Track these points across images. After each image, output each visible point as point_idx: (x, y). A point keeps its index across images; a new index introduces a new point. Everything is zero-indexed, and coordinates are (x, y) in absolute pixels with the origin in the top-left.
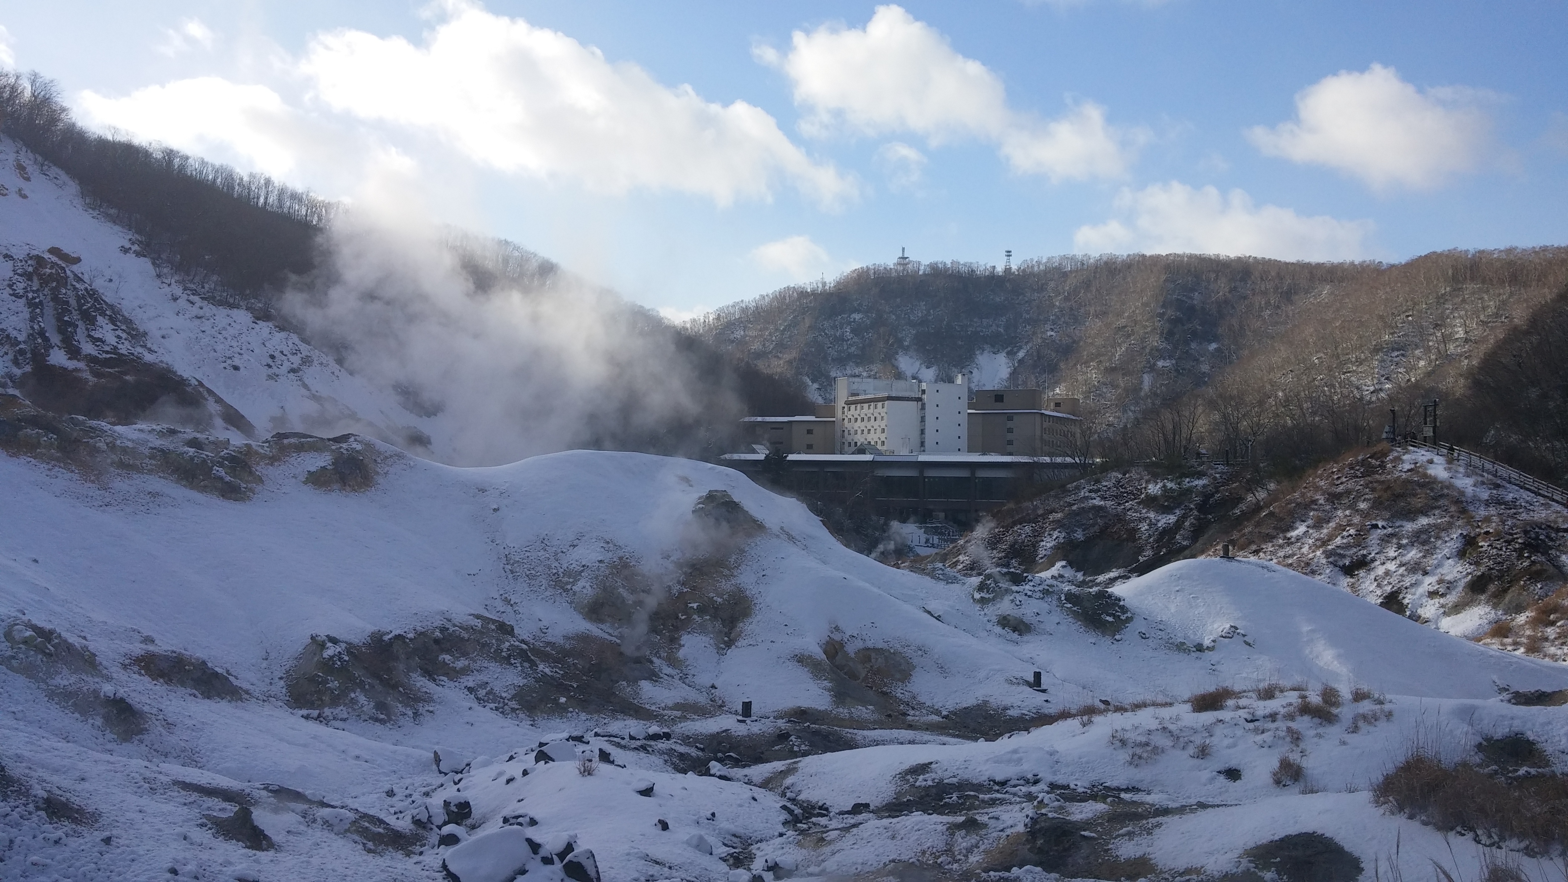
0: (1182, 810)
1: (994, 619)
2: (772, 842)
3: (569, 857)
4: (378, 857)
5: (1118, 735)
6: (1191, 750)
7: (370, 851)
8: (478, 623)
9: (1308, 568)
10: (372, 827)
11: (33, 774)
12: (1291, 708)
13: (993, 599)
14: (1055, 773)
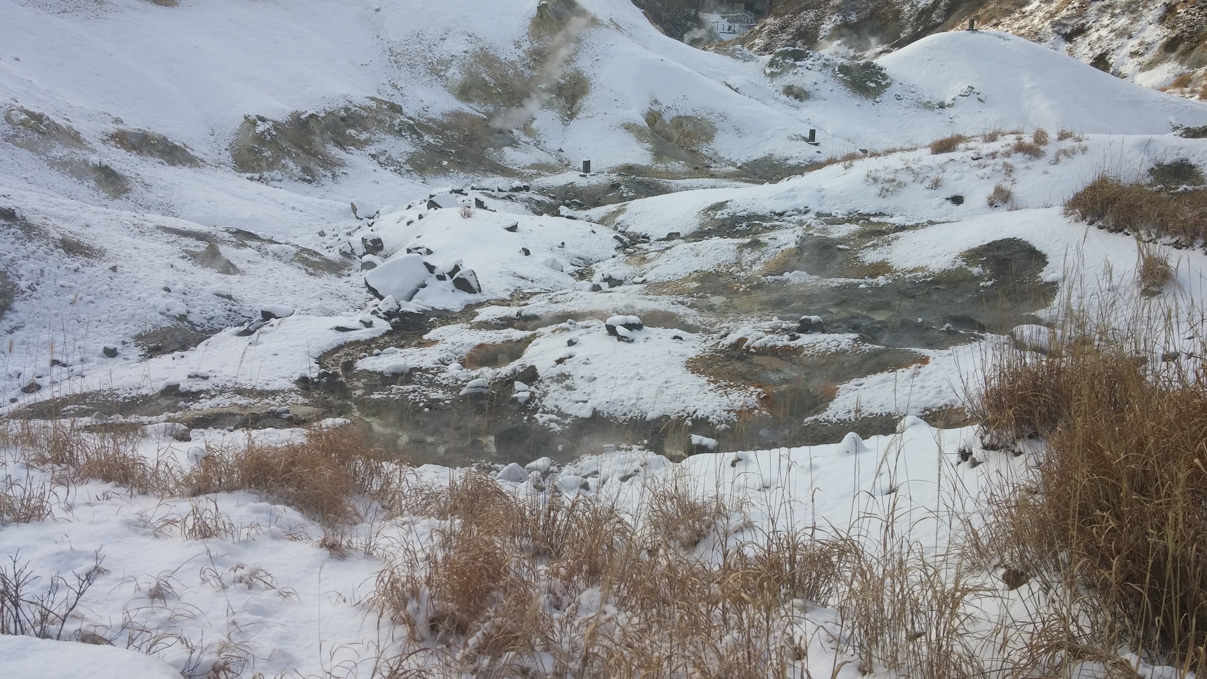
0: (916, 227)
1: (781, 89)
2: (607, 261)
3: (457, 275)
4: (317, 278)
5: (872, 174)
6: (927, 183)
7: (311, 274)
8: (373, 104)
9: (1036, 36)
10: (310, 258)
11: (49, 222)
12: (1009, 148)
13: (781, 73)
14: (821, 205)
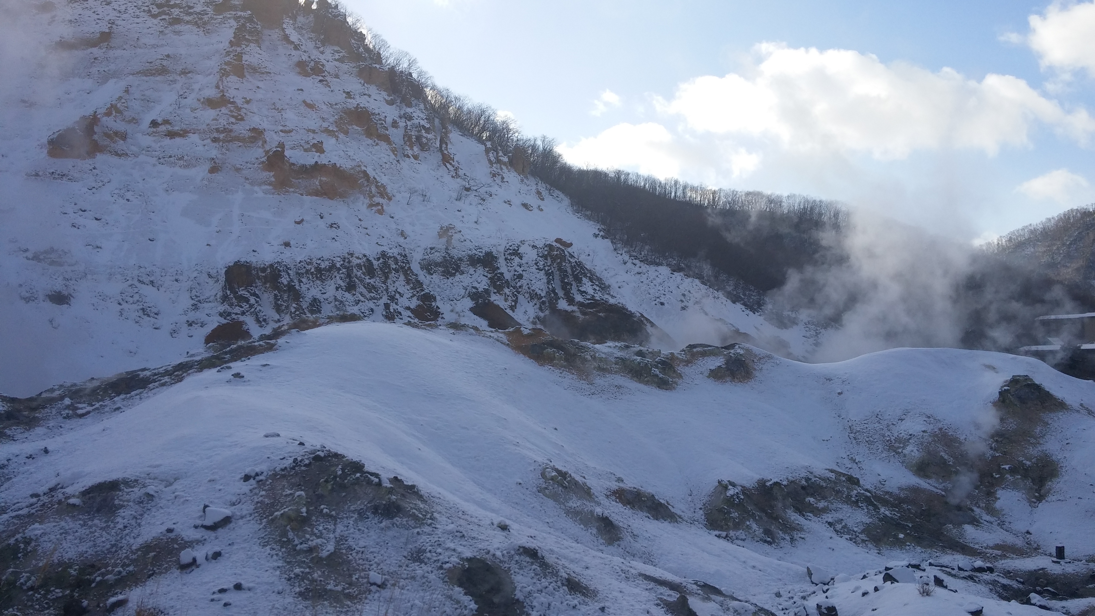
8: (832, 476)
11: (560, 562)
